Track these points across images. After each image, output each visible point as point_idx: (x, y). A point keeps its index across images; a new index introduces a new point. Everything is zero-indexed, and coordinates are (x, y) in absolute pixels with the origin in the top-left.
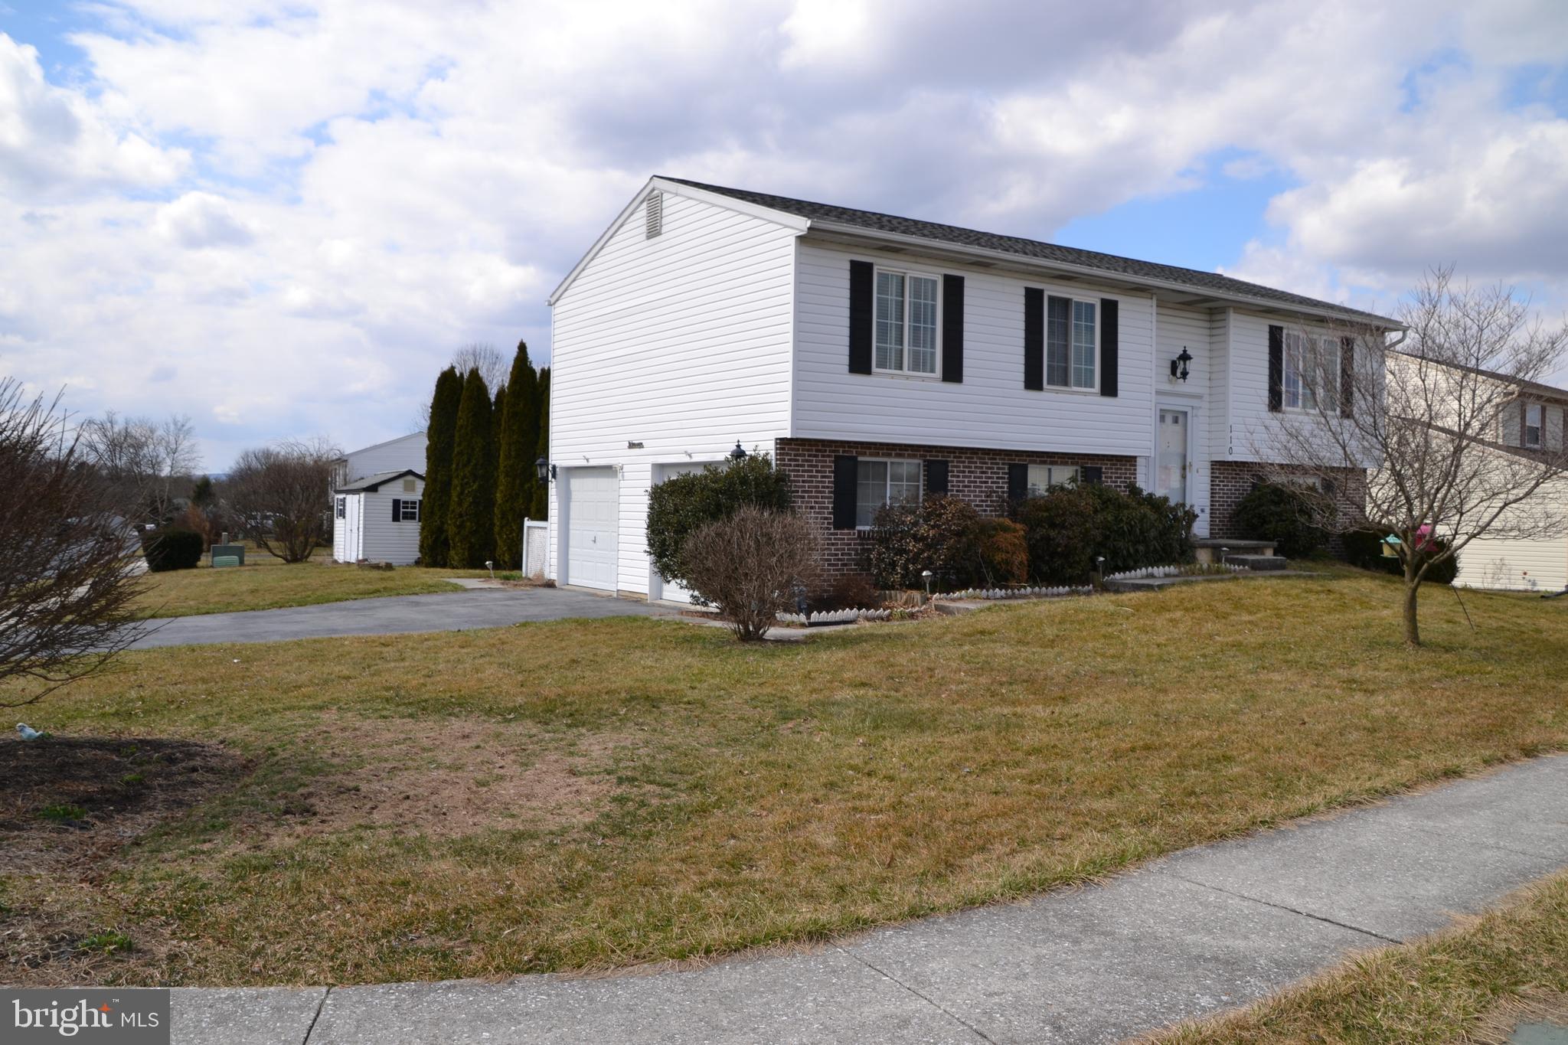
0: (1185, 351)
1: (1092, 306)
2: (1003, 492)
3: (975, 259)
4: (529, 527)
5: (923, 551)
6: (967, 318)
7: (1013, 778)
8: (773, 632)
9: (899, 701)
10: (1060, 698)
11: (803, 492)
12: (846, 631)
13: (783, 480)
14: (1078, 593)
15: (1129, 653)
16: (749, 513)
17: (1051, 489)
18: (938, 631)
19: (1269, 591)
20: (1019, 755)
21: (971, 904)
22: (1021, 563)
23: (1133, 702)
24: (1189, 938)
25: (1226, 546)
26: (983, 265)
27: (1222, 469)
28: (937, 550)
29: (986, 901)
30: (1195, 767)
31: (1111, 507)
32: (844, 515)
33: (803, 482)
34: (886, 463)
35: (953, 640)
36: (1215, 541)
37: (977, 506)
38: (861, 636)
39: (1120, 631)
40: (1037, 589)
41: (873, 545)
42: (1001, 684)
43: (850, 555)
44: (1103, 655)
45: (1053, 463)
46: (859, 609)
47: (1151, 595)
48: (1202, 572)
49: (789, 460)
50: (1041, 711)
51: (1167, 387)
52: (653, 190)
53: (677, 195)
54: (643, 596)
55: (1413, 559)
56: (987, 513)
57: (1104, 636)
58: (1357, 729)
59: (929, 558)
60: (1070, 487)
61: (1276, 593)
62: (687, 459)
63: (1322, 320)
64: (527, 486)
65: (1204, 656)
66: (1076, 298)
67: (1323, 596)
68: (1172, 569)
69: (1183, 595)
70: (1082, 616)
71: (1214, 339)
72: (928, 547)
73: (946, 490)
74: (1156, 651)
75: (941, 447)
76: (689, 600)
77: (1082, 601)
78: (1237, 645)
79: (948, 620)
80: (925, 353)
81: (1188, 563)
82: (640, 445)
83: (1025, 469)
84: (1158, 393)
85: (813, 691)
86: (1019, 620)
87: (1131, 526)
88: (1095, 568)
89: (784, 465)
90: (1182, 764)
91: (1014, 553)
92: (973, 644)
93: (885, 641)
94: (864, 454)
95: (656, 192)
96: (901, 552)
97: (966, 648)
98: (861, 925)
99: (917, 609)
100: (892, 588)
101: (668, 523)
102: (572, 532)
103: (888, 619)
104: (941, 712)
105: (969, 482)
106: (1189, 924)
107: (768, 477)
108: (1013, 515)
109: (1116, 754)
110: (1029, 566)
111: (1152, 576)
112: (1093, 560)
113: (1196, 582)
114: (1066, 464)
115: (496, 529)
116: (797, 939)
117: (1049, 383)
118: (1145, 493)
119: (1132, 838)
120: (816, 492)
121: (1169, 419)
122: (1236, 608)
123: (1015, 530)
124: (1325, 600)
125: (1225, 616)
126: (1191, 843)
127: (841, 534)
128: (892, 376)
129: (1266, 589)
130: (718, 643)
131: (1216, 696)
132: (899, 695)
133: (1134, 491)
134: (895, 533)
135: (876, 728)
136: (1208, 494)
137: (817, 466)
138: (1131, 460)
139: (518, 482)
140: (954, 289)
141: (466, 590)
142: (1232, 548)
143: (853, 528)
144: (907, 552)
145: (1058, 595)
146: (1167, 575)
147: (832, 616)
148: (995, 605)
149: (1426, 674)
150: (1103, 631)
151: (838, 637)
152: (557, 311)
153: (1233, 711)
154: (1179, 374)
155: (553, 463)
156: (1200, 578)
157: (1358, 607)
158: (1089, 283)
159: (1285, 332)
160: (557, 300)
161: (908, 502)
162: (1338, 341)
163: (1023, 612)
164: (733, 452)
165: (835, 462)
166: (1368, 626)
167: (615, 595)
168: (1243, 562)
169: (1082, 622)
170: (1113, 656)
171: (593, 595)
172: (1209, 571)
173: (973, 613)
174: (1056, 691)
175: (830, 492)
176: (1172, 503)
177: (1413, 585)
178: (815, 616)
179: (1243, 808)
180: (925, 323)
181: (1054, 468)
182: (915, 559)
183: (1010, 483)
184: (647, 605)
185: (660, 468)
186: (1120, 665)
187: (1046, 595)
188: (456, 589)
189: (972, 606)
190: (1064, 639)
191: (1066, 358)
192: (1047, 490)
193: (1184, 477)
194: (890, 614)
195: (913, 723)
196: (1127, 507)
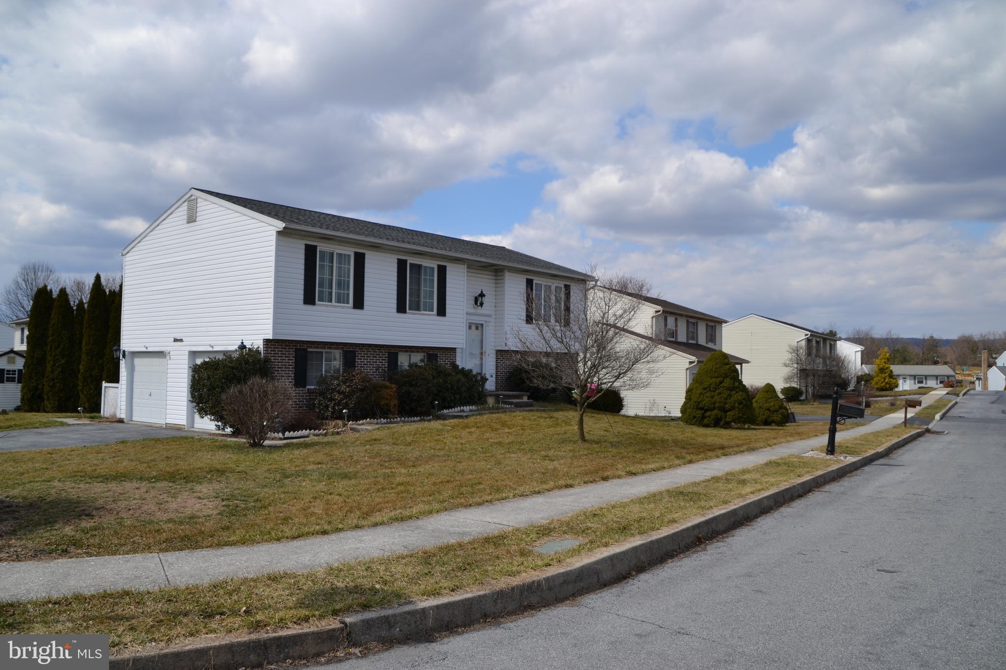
0: (482, 292)
1: (433, 268)
2: (385, 367)
3: (371, 244)
4: (105, 387)
5: (343, 400)
6: (366, 275)
7: (390, 493)
8: (267, 443)
9: (338, 469)
10: (413, 466)
11: (278, 368)
12: (305, 441)
13: (268, 362)
14: (424, 420)
15: (447, 448)
16: (256, 380)
17: (410, 366)
18: (353, 440)
19: (521, 417)
20: (393, 486)
21: (376, 525)
22: (395, 405)
23: (445, 466)
24: (451, 529)
25: (501, 395)
26: (375, 247)
27: (501, 354)
28: (350, 399)
29: (382, 523)
30: (466, 487)
31: (442, 375)
32: (300, 380)
33: (278, 362)
34: (322, 352)
35: (361, 443)
36: (497, 393)
37: (371, 375)
38: (314, 443)
39: (444, 438)
40: (403, 419)
41: (316, 396)
42: (385, 462)
43: (303, 401)
44: (434, 449)
45: (412, 352)
46: (310, 430)
47: (461, 420)
48: (489, 409)
49: (271, 351)
50: (403, 471)
51: (472, 311)
52: (191, 196)
53: (206, 200)
54: (183, 427)
55: (581, 400)
56: (377, 379)
57: (436, 440)
58: (539, 472)
59: (347, 403)
60: (420, 364)
61: (524, 419)
62: (210, 349)
63: (554, 276)
64: (100, 362)
65: (482, 448)
66: (424, 264)
67: (548, 420)
68: (474, 408)
69: (477, 420)
70: (425, 431)
71: (498, 285)
72: (346, 397)
73: (354, 366)
74: (460, 446)
75: (352, 343)
76: (214, 427)
77: (426, 424)
78: (500, 443)
79: (357, 435)
80: (344, 293)
81: (483, 404)
82: (181, 340)
83: (396, 355)
84: (467, 314)
85: (296, 466)
86: (394, 433)
87: (452, 385)
88: (433, 407)
89: (268, 353)
90: (461, 486)
91: (391, 400)
92: (370, 445)
93: (326, 445)
94: (311, 347)
95: (193, 197)
96: (331, 400)
97: (368, 447)
98: (338, 530)
99: (340, 430)
100: (327, 419)
101: (204, 385)
102: (134, 390)
103: (325, 435)
104: (358, 472)
105: (367, 362)
106: (452, 526)
107: (260, 360)
108: (391, 380)
109: (434, 484)
110: (399, 407)
111: (463, 411)
112: (432, 403)
113: (485, 414)
114: (418, 352)
115: (80, 388)
116: (318, 534)
117: (409, 309)
118: (460, 368)
119: (436, 506)
120: (285, 368)
121: (473, 327)
122: (503, 426)
123: (391, 388)
124: (549, 422)
125: (497, 430)
126: (458, 508)
127: (299, 390)
128: (327, 306)
129: (519, 417)
130: (239, 448)
131: (483, 463)
132: (338, 466)
133: (455, 366)
134: (328, 390)
135: (329, 479)
136: (494, 368)
137: (285, 354)
138: (453, 350)
139: (94, 359)
140: (360, 260)
141: (69, 425)
142: (505, 396)
143: (305, 387)
144: (335, 400)
145: (414, 421)
146: (471, 411)
147: (296, 434)
148: (381, 427)
149: (581, 453)
150: (435, 438)
151: (302, 444)
152: (127, 259)
153: (489, 469)
154: (479, 304)
155: (123, 349)
156: (487, 412)
157: (564, 425)
158: (431, 256)
159: (534, 282)
160: (128, 253)
161: (335, 373)
162: (563, 286)
163: (395, 430)
164: (239, 346)
165: (295, 352)
166: (565, 433)
167: (164, 426)
168: (511, 403)
169: (425, 434)
170: (439, 449)
171: (150, 426)
172: (493, 408)
173: (370, 431)
174: (410, 463)
175: (292, 368)
176: (474, 373)
177: (581, 413)
178: (287, 434)
179: (480, 497)
180: (344, 277)
181: (412, 354)
182: (339, 404)
183: (389, 363)
184: (185, 431)
185: (193, 354)
186: (442, 453)
187: (408, 422)
188: (62, 424)
189: (369, 428)
190: (415, 442)
191: (419, 296)
192: (409, 366)
193: (482, 359)
194: (326, 433)
195: (345, 476)
196: (450, 375)
